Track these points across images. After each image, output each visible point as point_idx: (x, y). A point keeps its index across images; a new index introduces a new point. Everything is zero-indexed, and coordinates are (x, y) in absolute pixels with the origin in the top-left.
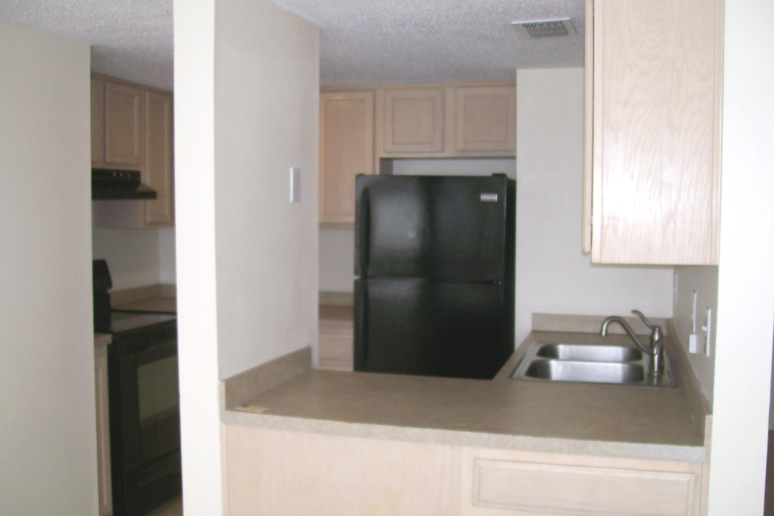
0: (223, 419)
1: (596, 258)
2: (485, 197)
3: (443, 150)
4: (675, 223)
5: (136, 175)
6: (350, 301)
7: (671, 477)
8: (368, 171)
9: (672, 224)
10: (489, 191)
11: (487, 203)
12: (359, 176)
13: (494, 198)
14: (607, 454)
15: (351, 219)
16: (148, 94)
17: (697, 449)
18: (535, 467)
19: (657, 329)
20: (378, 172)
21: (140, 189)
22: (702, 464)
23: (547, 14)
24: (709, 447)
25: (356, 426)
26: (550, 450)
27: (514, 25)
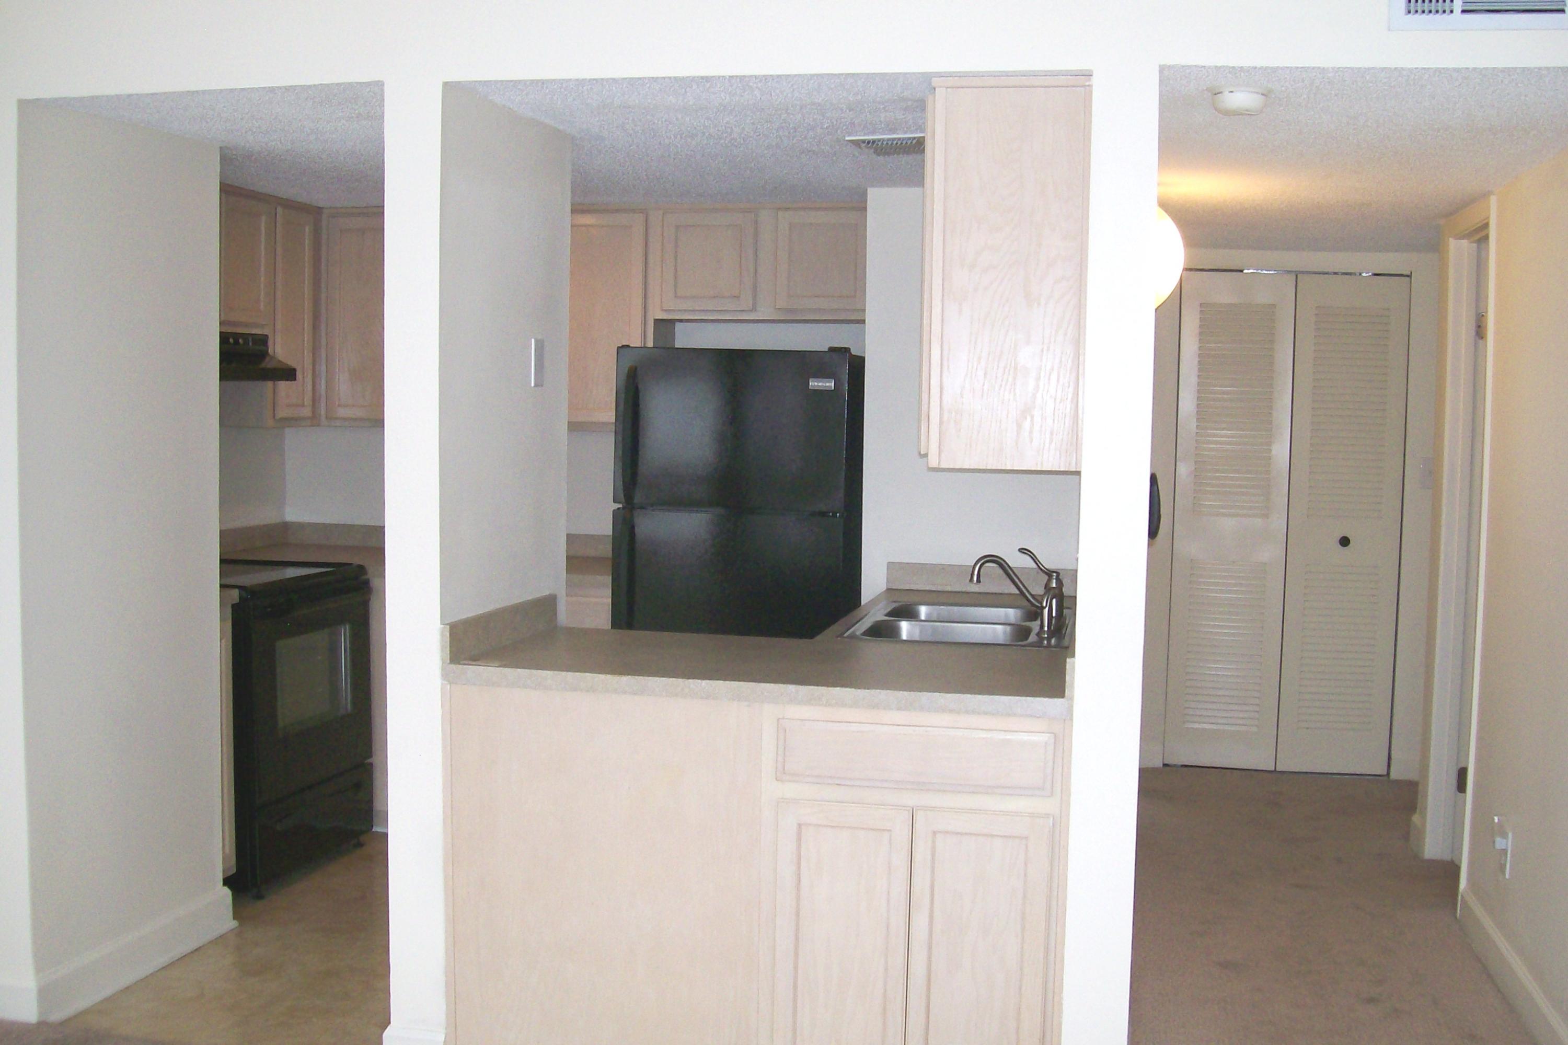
0: (445, 675)
1: (933, 462)
2: (814, 384)
3: (754, 309)
4: (1032, 417)
5: (263, 340)
6: (606, 550)
7: (1025, 737)
8: (636, 342)
9: (1029, 418)
10: (822, 374)
11: (818, 392)
12: (623, 349)
13: (830, 384)
14: (943, 710)
15: (609, 415)
16: (280, 210)
17: (1058, 701)
18: (854, 727)
19: (1055, 574)
20: (650, 344)
21: (267, 364)
22: (1065, 720)
23: (892, 131)
24: (1072, 699)
25: (625, 679)
26: (875, 706)
27: (847, 140)
